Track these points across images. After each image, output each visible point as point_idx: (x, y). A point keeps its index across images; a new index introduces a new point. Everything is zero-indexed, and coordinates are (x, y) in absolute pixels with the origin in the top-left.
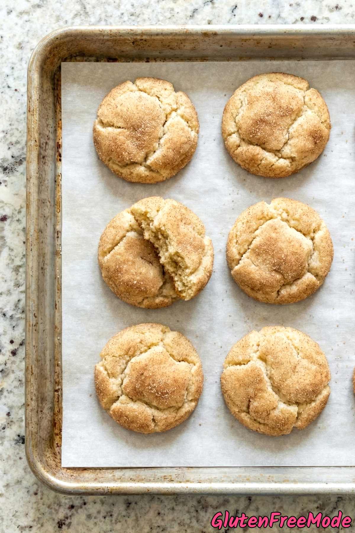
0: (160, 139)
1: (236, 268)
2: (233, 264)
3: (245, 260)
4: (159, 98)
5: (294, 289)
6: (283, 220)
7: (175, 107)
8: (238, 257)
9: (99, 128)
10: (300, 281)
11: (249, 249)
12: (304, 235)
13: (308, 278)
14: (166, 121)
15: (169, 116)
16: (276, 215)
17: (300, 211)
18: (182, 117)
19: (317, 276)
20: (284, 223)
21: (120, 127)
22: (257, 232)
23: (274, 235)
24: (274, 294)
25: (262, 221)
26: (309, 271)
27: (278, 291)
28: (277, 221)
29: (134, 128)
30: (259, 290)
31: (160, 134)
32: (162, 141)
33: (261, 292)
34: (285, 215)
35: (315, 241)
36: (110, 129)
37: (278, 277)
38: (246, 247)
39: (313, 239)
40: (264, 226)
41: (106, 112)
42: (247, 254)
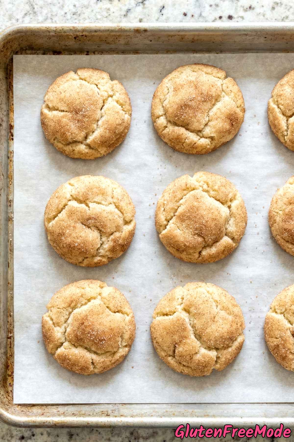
0: (98, 121)
1: (164, 232)
2: (161, 228)
3: (171, 225)
4: (97, 85)
5: (213, 250)
6: (204, 191)
7: (111, 93)
8: (165, 223)
9: (46, 111)
10: (218, 244)
11: (175, 216)
12: (222, 203)
13: (226, 240)
14: (103, 106)
15: (105, 101)
16: (197, 186)
17: (219, 184)
18: (117, 102)
19: (233, 239)
20: (205, 194)
21: (64, 111)
22: (181, 202)
23: (196, 204)
24: (197, 255)
25: (185, 192)
26: (226, 235)
27: (200, 253)
28: (199, 192)
29: (77, 111)
30: (183, 251)
31: (98, 116)
32: (100, 123)
33: (185, 253)
34: (205, 187)
35: (231, 209)
36: (55, 113)
37: (200, 239)
38: (172, 214)
39: (229, 207)
40: (187, 196)
41: (52, 98)
42: (174, 219)
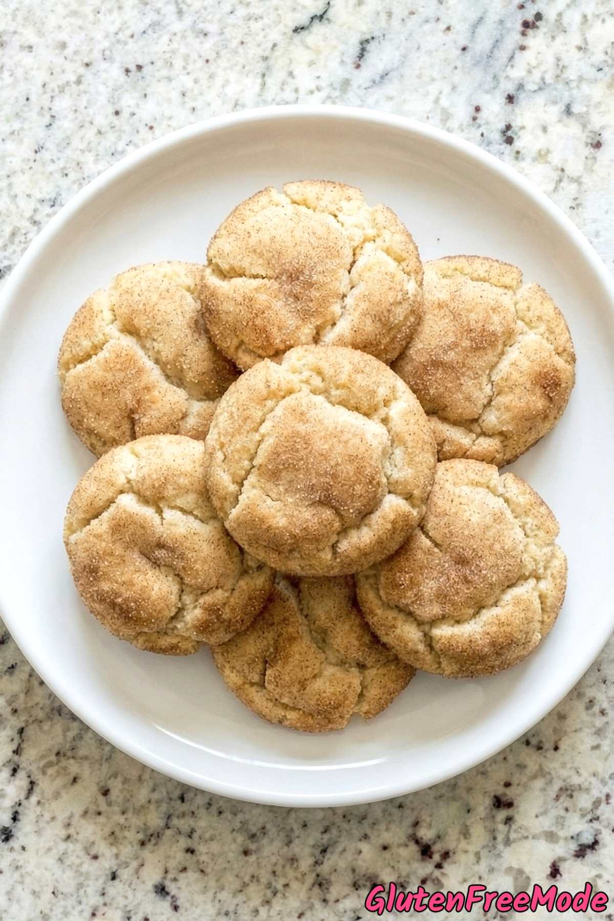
0: (344, 296)
1: (234, 513)
2: (227, 504)
3: (251, 494)
4: (336, 216)
5: (364, 537)
6: (314, 392)
7: (371, 232)
8: (233, 488)
9: (214, 281)
10: (376, 518)
11: (254, 467)
12: (367, 415)
13: (392, 505)
14: (354, 262)
15: (358, 251)
16: (297, 386)
17: (347, 368)
18: (388, 251)
19: (409, 497)
20: (320, 399)
22: (263, 429)
23: (302, 428)
24: (327, 555)
25: (270, 403)
26: (390, 492)
27: (334, 547)
28: (303, 397)
30: (291, 551)
31: (343, 288)
32: (349, 301)
33: (296, 554)
34: (317, 381)
35: (391, 424)
36: (238, 282)
37: (328, 514)
38: (246, 464)
39: (385, 421)
40: (279, 411)
41: (227, 248)
42: (252, 478)
